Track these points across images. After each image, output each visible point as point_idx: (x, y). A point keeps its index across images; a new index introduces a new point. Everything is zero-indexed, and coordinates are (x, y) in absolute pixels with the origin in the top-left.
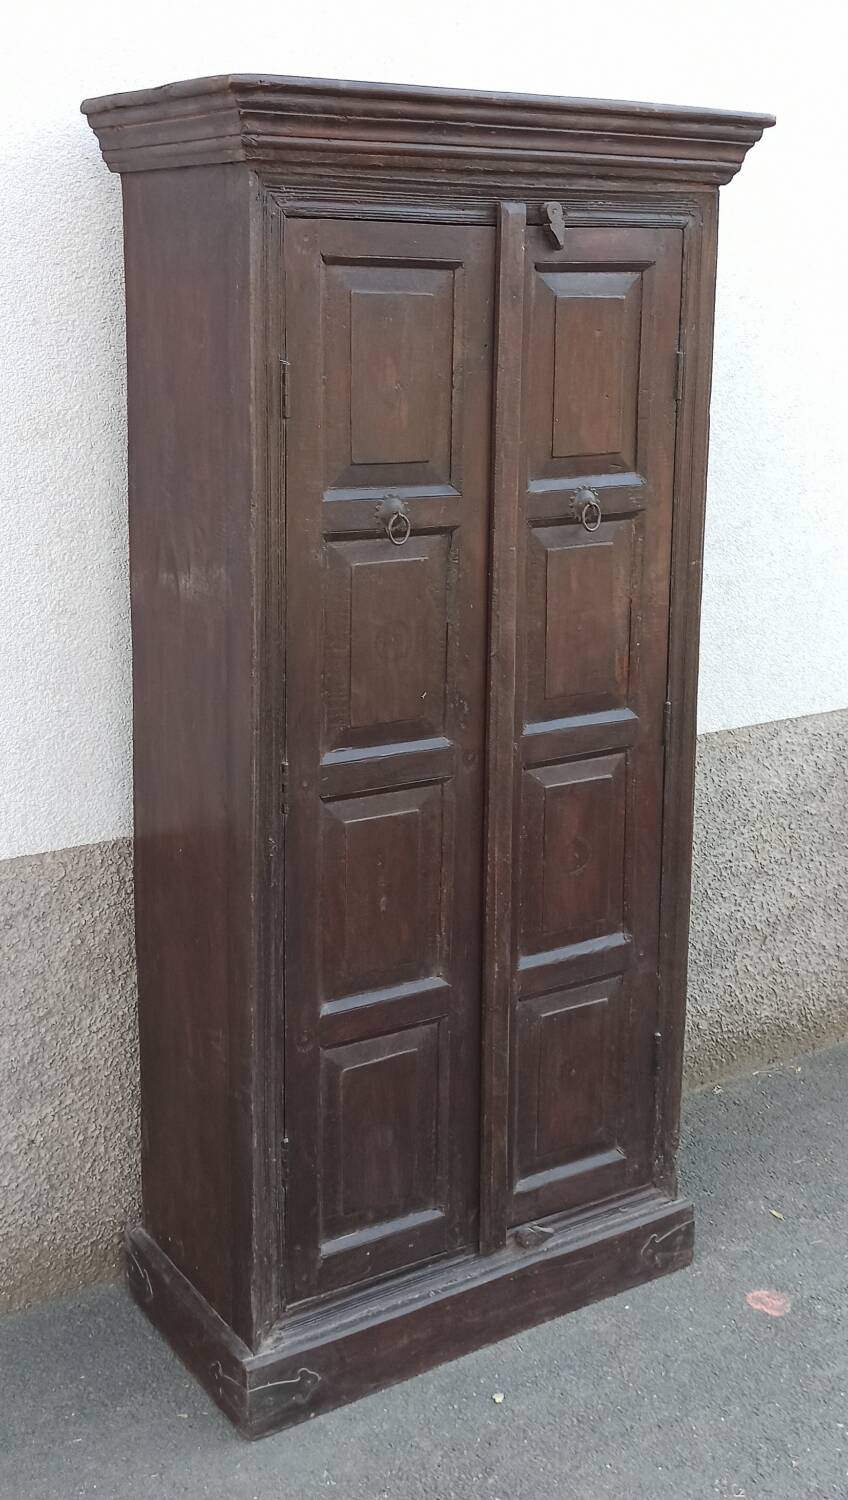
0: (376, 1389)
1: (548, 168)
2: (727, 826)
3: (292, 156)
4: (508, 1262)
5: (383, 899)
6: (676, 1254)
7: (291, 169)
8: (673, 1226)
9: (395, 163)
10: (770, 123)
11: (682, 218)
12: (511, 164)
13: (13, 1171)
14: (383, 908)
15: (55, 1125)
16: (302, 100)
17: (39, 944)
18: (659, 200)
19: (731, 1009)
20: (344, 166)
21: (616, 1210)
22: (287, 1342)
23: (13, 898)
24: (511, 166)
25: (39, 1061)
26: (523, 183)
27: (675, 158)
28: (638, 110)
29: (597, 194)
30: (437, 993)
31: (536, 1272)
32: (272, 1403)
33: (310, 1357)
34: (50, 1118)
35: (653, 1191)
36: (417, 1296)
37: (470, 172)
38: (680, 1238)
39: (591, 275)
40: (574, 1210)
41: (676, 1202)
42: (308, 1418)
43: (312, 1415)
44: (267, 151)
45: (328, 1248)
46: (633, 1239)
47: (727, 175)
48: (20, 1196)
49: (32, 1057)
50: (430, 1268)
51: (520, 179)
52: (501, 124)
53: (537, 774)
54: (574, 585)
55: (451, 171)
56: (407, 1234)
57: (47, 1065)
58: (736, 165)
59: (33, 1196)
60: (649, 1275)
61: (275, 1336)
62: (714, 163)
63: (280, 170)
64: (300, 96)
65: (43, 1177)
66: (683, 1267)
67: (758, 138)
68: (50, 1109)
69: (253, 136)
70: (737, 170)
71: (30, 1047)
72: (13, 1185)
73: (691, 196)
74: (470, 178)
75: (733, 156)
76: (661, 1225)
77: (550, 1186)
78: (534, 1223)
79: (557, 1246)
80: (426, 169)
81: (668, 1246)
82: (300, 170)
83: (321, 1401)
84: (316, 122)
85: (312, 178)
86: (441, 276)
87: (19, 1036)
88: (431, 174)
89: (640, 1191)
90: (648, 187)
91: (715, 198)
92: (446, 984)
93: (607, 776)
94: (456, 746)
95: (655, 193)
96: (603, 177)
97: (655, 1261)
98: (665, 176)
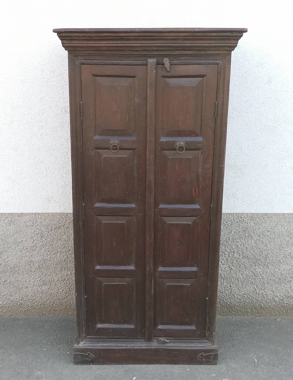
0: (110, 364)
1: (163, 49)
3: (78, 49)
4: (154, 345)
5: (115, 243)
6: (211, 360)
7: (80, 52)
8: (210, 352)
9: (109, 49)
10: (246, 31)
11: (217, 61)
13: (60, 284)
14: (115, 246)
15: (71, 276)
16: (76, 35)
17: (67, 234)
18: (208, 56)
21: (192, 342)
22: (87, 345)
23: (60, 222)
24: (149, 49)
25: (67, 261)
26: (156, 53)
27: (209, 44)
29: (184, 55)
30: (132, 270)
31: (161, 351)
32: (80, 358)
33: (91, 350)
34: (69, 275)
35: (206, 341)
36: (125, 345)
37: (137, 51)
38: (212, 357)
39: (183, 79)
40: (178, 338)
41: (213, 346)
42: (90, 364)
43: (91, 364)
44: (70, 48)
45: (99, 326)
46: (196, 352)
47: (233, 48)
48: (61, 290)
49: (65, 259)
50: (130, 340)
51: (155, 52)
52: (142, 37)
53: (165, 219)
54: (177, 168)
55: (130, 51)
56: (124, 329)
57: (69, 262)
58: (235, 45)
59: (65, 291)
60: (201, 363)
61: (84, 342)
62: (226, 44)
63: (77, 52)
65: (68, 288)
66: (214, 365)
67: (242, 36)
68: (69, 273)
69: (65, 44)
70: (236, 46)
71: (64, 257)
72: (60, 287)
73: (221, 54)
75: (233, 42)
76: (206, 351)
77: (169, 330)
78: (164, 338)
79: (170, 346)
80: (122, 50)
81: (208, 357)
82: (83, 52)
83: (93, 362)
84: (82, 40)
85: (87, 54)
86: (130, 80)
87: (62, 254)
88: (124, 52)
89: (202, 340)
90: (202, 52)
91: (230, 55)
92: (134, 269)
93: (190, 223)
94: (136, 207)
95: (205, 54)
96: (184, 50)
97: (203, 360)
98: (207, 49)
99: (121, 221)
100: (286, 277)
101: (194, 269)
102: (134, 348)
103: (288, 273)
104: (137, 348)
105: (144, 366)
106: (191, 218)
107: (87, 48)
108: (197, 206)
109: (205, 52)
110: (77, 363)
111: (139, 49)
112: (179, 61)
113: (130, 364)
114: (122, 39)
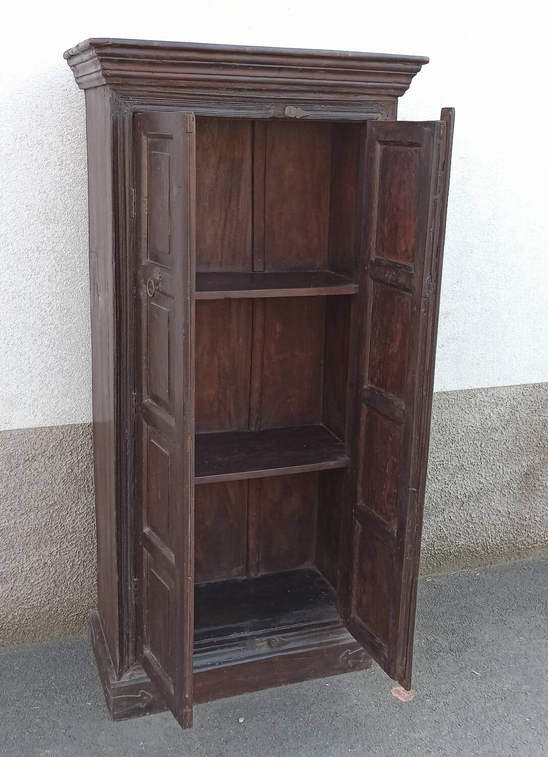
1: (286, 87)
2: (442, 443)
3: (132, 81)
4: (263, 652)
6: (361, 661)
7: (134, 88)
8: (358, 647)
9: (192, 84)
10: (426, 62)
12: (263, 85)
13: (36, 576)
15: (58, 556)
17: (50, 470)
18: (360, 105)
19: (441, 538)
20: (165, 87)
23: (36, 447)
24: (263, 87)
25: (50, 526)
26: (273, 95)
27: (366, 82)
28: (338, 55)
29: (321, 102)
32: (125, 705)
33: (147, 686)
34: (55, 553)
36: (210, 664)
37: (240, 90)
38: (364, 654)
42: (145, 715)
44: (117, 79)
46: (335, 651)
47: (402, 91)
48: (39, 588)
49: (46, 523)
50: (218, 651)
51: (272, 93)
52: (254, 64)
55: (228, 89)
57: (54, 528)
58: (406, 86)
59: (46, 589)
61: (131, 673)
63: (127, 89)
64: (132, 50)
65: (51, 581)
66: (367, 668)
67: (419, 70)
68: (55, 549)
69: (108, 71)
70: (408, 88)
71: (45, 518)
72: (36, 583)
73: (380, 103)
74: (240, 93)
75: (404, 80)
76: (353, 646)
78: (280, 635)
80: (215, 88)
81: (356, 657)
82: (139, 89)
84: (143, 63)
85: (146, 93)
87: (39, 512)
88: (217, 91)
91: (395, 104)
95: (356, 101)
96: (323, 92)
97: (347, 663)
98: (361, 91)
100: (437, 503)
103: (440, 496)
104: (233, 664)
107: (149, 80)
111: (246, 86)
112: (311, 113)
114: (218, 65)
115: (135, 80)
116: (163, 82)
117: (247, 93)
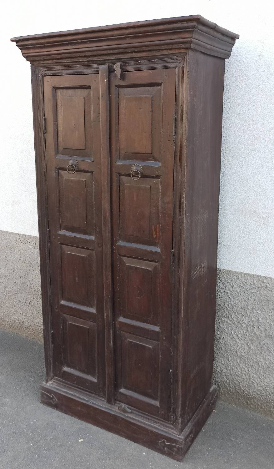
0: (72, 416)
4: (114, 410)
5: (77, 278)
6: (173, 453)
7: (40, 62)
8: (173, 443)
9: (62, 56)
11: (174, 64)
12: (99, 52)
14: (77, 281)
18: (163, 58)
20: (53, 59)
21: (156, 422)
22: (54, 386)
29: (136, 59)
30: (93, 314)
31: (120, 420)
32: (46, 398)
33: (55, 393)
35: (172, 426)
36: (87, 399)
37: (88, 57)
38: (175, 449)
39: (139, 88)
40: (140, 411)
41: (178, 436)
42: (54, 409)
45: (66, 369)
46: (158, 436)
50: (93, 395)
53: (124, 259)
54: (135, 198)
55: (83, 57)
56: (87, 380)
58: (190, 39)
60: (162, 452)
61: (52, 382)
62: (178, 40)
63: (38, 63)
66: (178, 461)
69: (25, 54)
74: (89, 59)
76: (169, 440)
77: (131, 397)
78: (126, 405)
79: (131, 418)
80: (76, 57)
81: (171, 448)
83: (56, 406)
85: (46, 64)
86: (87, 91)
88: (77, 59)
89: (167, 423)
90: (156, 53)
92: (96, 312)
93: (150, 269)
94: (95, 240)
95: (160, 55)
96: (135, 52)
97: (164, 449)
99: (83, 254)
101: (157, 329)
102: (94, 406)
104: (97, 407)
105: (102, 431)
106: (152, 263)
107: (43, 57)
108: (158, 249)
109: (159, 53)
110: (44, 403)
111: (89, 54)
112: (133, 66)
113: (91, 423)
114: (70, 43)
115: (37, 57)
116: (49, 57)
117: (92, 58)
